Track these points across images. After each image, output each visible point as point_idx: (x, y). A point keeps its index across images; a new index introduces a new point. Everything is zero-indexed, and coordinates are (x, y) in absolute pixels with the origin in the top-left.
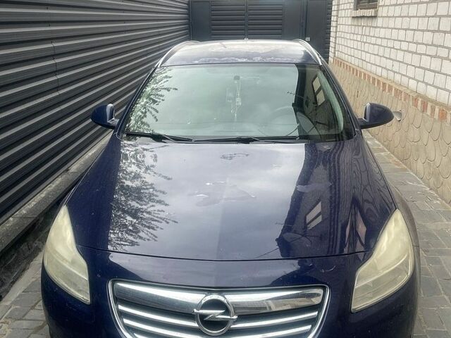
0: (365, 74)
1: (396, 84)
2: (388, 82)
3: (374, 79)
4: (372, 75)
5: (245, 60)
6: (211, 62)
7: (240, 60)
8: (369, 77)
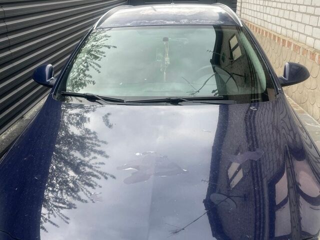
0: (266, 32)
1: (294, 40)
2: (287, 39)
3: (275, 36)
4: (273, 33)
5: (172, 23)
6: (141, 24)
7: (168, 23)
8: (270, 34)
